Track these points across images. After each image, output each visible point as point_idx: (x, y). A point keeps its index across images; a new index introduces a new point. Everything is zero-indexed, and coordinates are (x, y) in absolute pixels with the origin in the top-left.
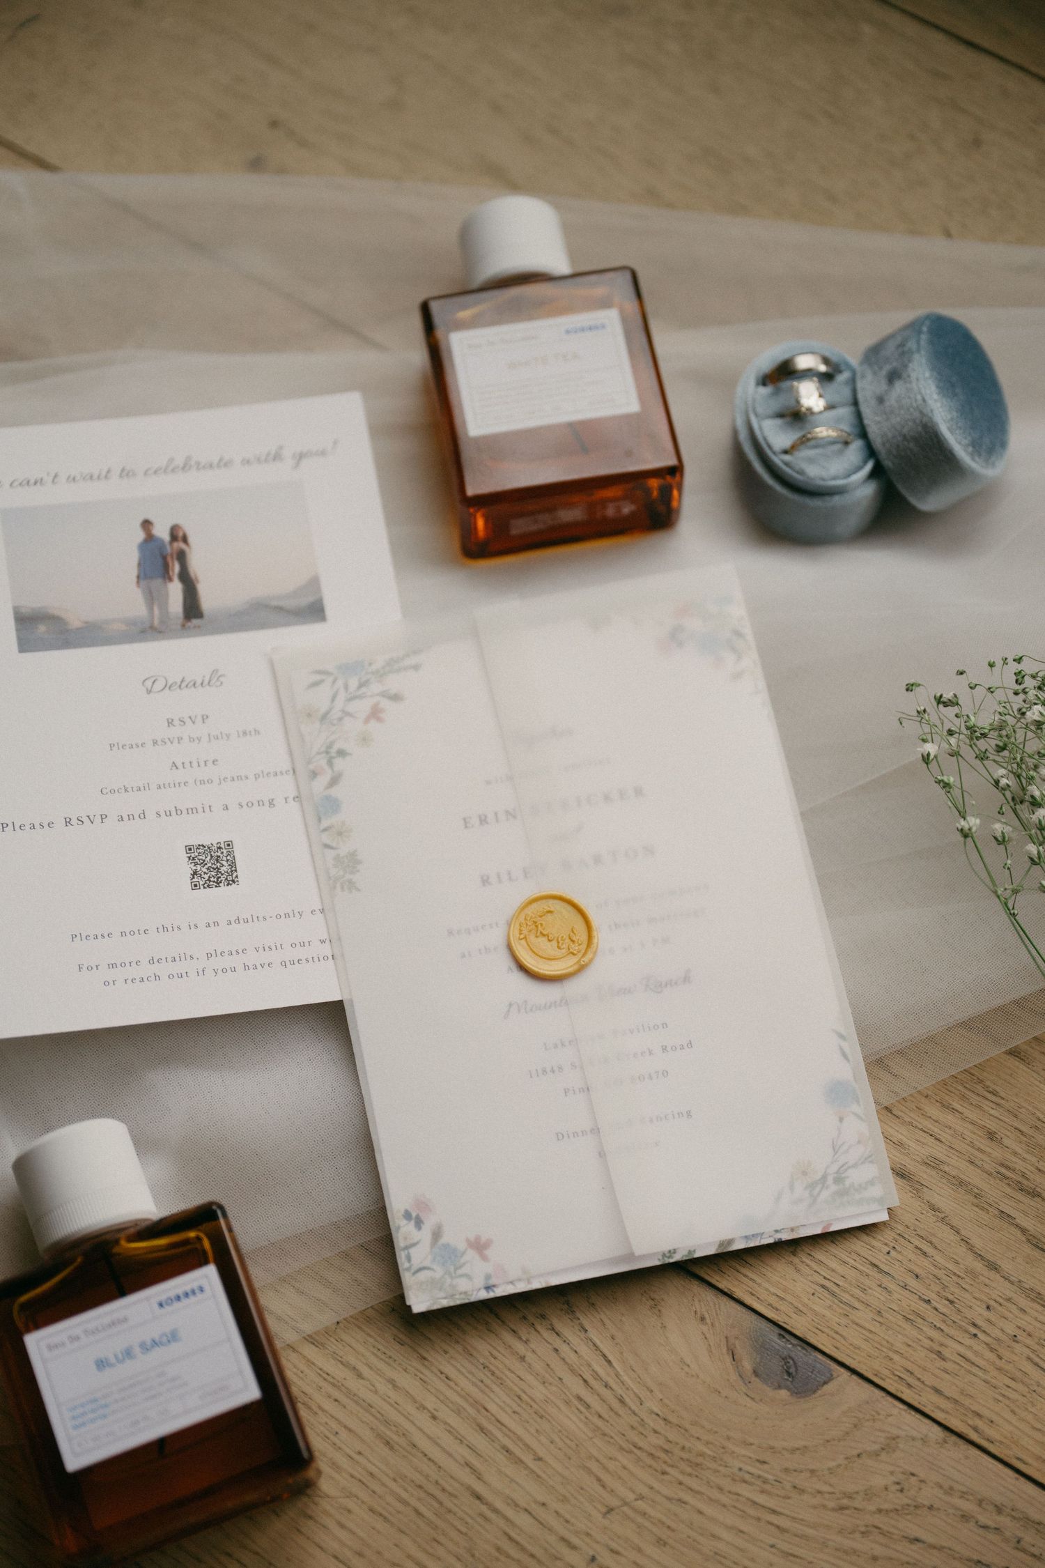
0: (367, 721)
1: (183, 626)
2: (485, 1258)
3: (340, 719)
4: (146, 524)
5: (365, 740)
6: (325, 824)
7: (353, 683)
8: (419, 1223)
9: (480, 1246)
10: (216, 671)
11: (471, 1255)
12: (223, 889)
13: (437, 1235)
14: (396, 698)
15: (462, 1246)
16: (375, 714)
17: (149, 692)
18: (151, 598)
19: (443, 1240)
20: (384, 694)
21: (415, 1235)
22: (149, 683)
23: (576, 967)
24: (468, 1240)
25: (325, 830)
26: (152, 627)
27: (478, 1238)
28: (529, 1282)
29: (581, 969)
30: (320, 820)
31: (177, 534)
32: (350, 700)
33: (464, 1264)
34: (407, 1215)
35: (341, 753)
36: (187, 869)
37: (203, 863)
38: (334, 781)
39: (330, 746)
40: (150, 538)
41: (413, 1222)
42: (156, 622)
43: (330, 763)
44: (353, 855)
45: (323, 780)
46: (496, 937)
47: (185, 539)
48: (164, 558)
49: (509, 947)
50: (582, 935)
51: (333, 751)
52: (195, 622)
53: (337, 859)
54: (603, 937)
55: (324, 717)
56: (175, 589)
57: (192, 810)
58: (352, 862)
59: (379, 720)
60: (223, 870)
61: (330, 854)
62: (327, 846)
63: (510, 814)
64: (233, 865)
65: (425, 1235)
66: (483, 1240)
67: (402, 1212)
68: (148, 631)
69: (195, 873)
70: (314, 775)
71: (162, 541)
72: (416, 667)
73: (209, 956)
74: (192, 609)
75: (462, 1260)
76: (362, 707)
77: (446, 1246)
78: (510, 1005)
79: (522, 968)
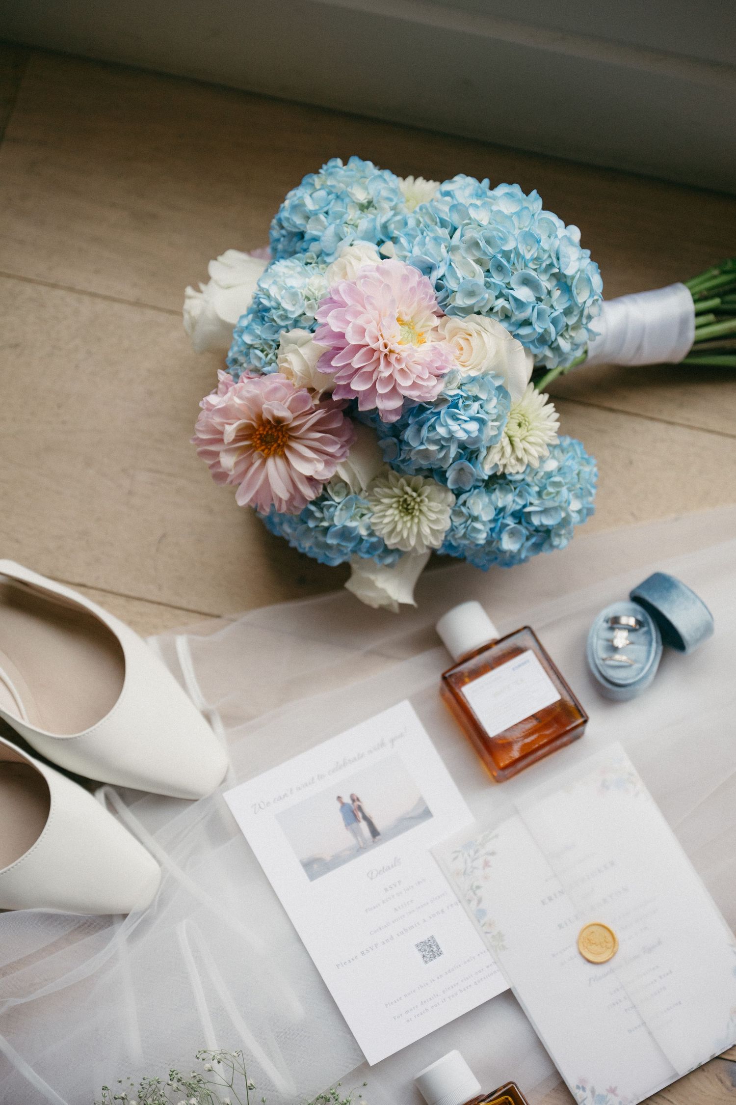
0: (484, 868)
1: (374, 842)
2: (616, 1095)
3: (472, 872)
4: (339, 798)
5: (486, 878)
6: (482, 922)
7: (472, 852)
8: (584, 1089)
9: (613, 1091)
10: (395, 858)
11: (610, 1096)
12: (438, 959)
13: (593, 1091)
14: (493, 854)
15: (605, 1093)
16: (487, 864)
17: (372, 879)
18: (356, 833)
19: (597, 1093)
20: (487, 854)
21: (584, 1095)
22: (370, 875)
23: (612, 954)
24: (607, 1090)
25: (483, 925)
26: (361, 848)
27: (611, 1088)
28: (638, 1099)
29: (614, 954)
30: (479, 921)
31: (354, 799)
32: (473, 861)
33: (609, 1101)
34: (578, 1087)
35: (478, 887)
36: (419, 955)
37: (425, 950)
38: (480, 901)
39: (472, 886)
40: (343, 805)
41: (581, 1090)
42: (362, 845)
43: (475, 893)
44: (499, 933)
45: (474, 903)
46: (574, 951)
47: (358, 800)
48: (353, 812)
49: (581, 954)
50: (610, 939)
51: (474, 887)
52: (378, 838)
53: (493, 937)
54: (619, 936)
55: (465, 873)
56: (363, 825)
57: (411, 927)
58: (500, 936)
59: (489, 866)
60: (434, 950)
61: (489, 935)
62: (487, 933)
63: (561, 892)
64: (437, 946)
65: (588, 1093)
66: (613, 1087)
67: (575, 1087)
68: (360, 849)
69: (424, 956)
70: (469, 901)
71: (349, 804)
72: (497, 836)
73: (444, 992)
74: (374, 832)
75: (608, 1099)
76: (480, 863)
77: (599, 1095)
78: (590, 980)
79: (589, 961)
